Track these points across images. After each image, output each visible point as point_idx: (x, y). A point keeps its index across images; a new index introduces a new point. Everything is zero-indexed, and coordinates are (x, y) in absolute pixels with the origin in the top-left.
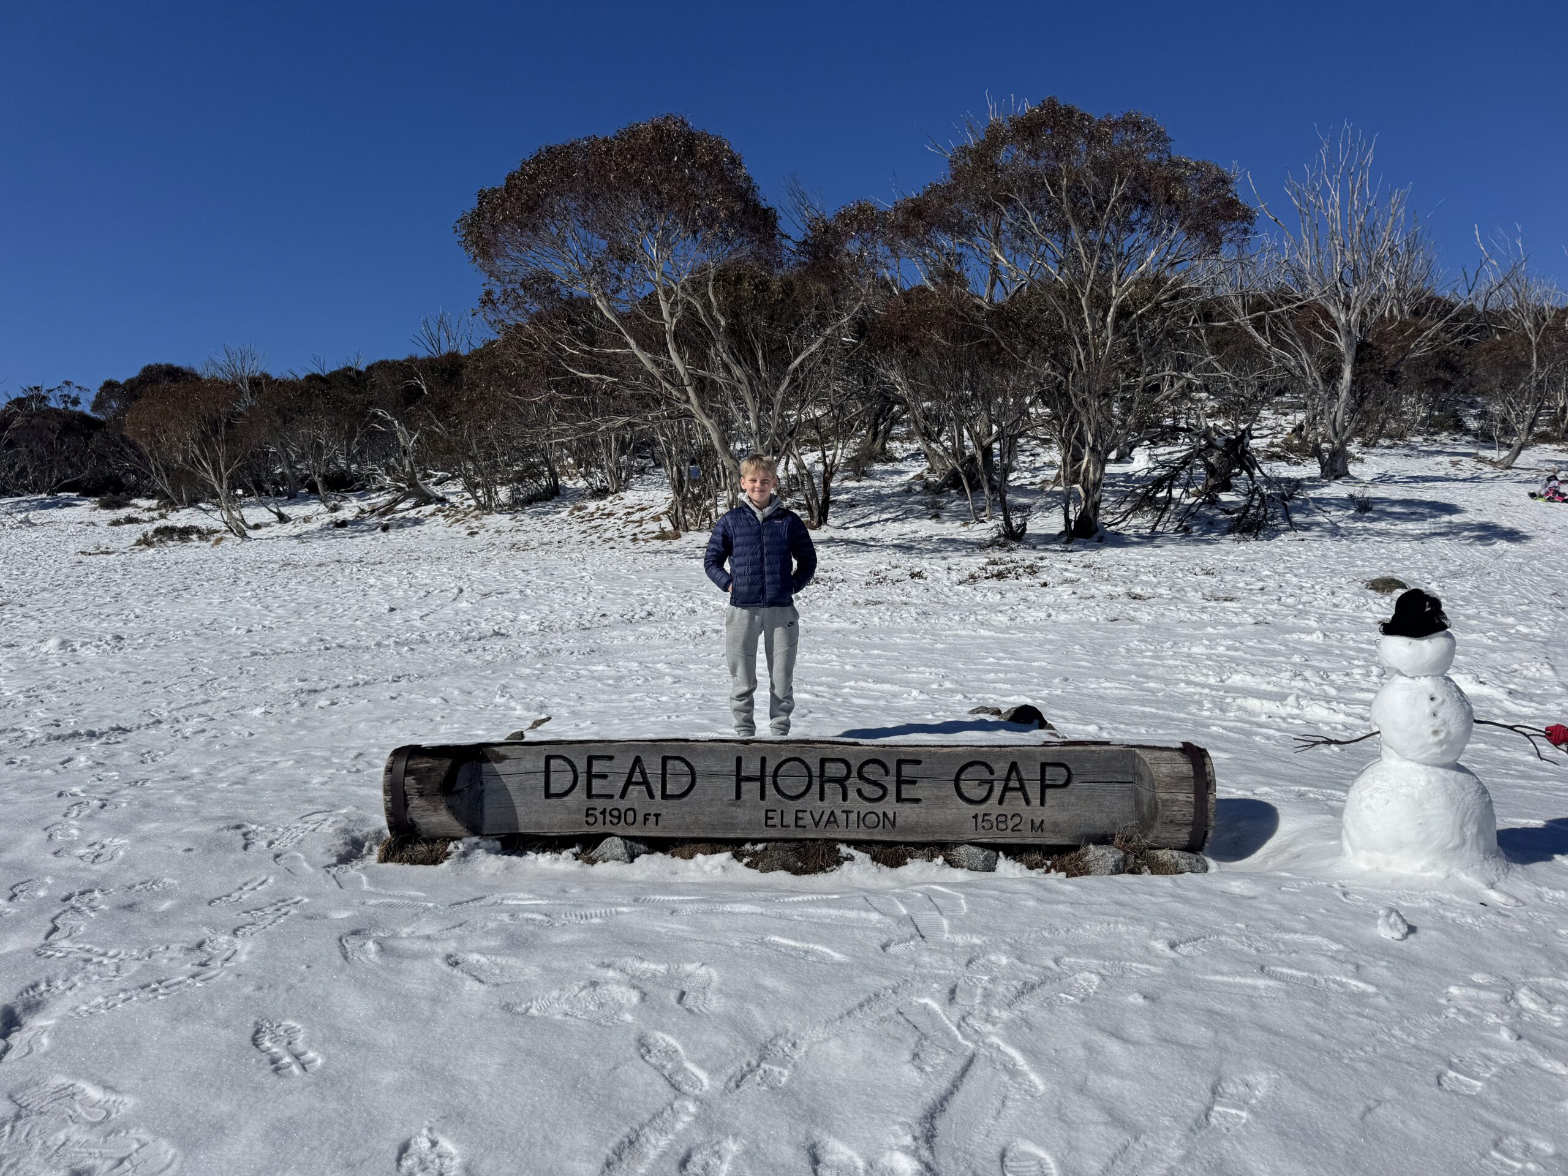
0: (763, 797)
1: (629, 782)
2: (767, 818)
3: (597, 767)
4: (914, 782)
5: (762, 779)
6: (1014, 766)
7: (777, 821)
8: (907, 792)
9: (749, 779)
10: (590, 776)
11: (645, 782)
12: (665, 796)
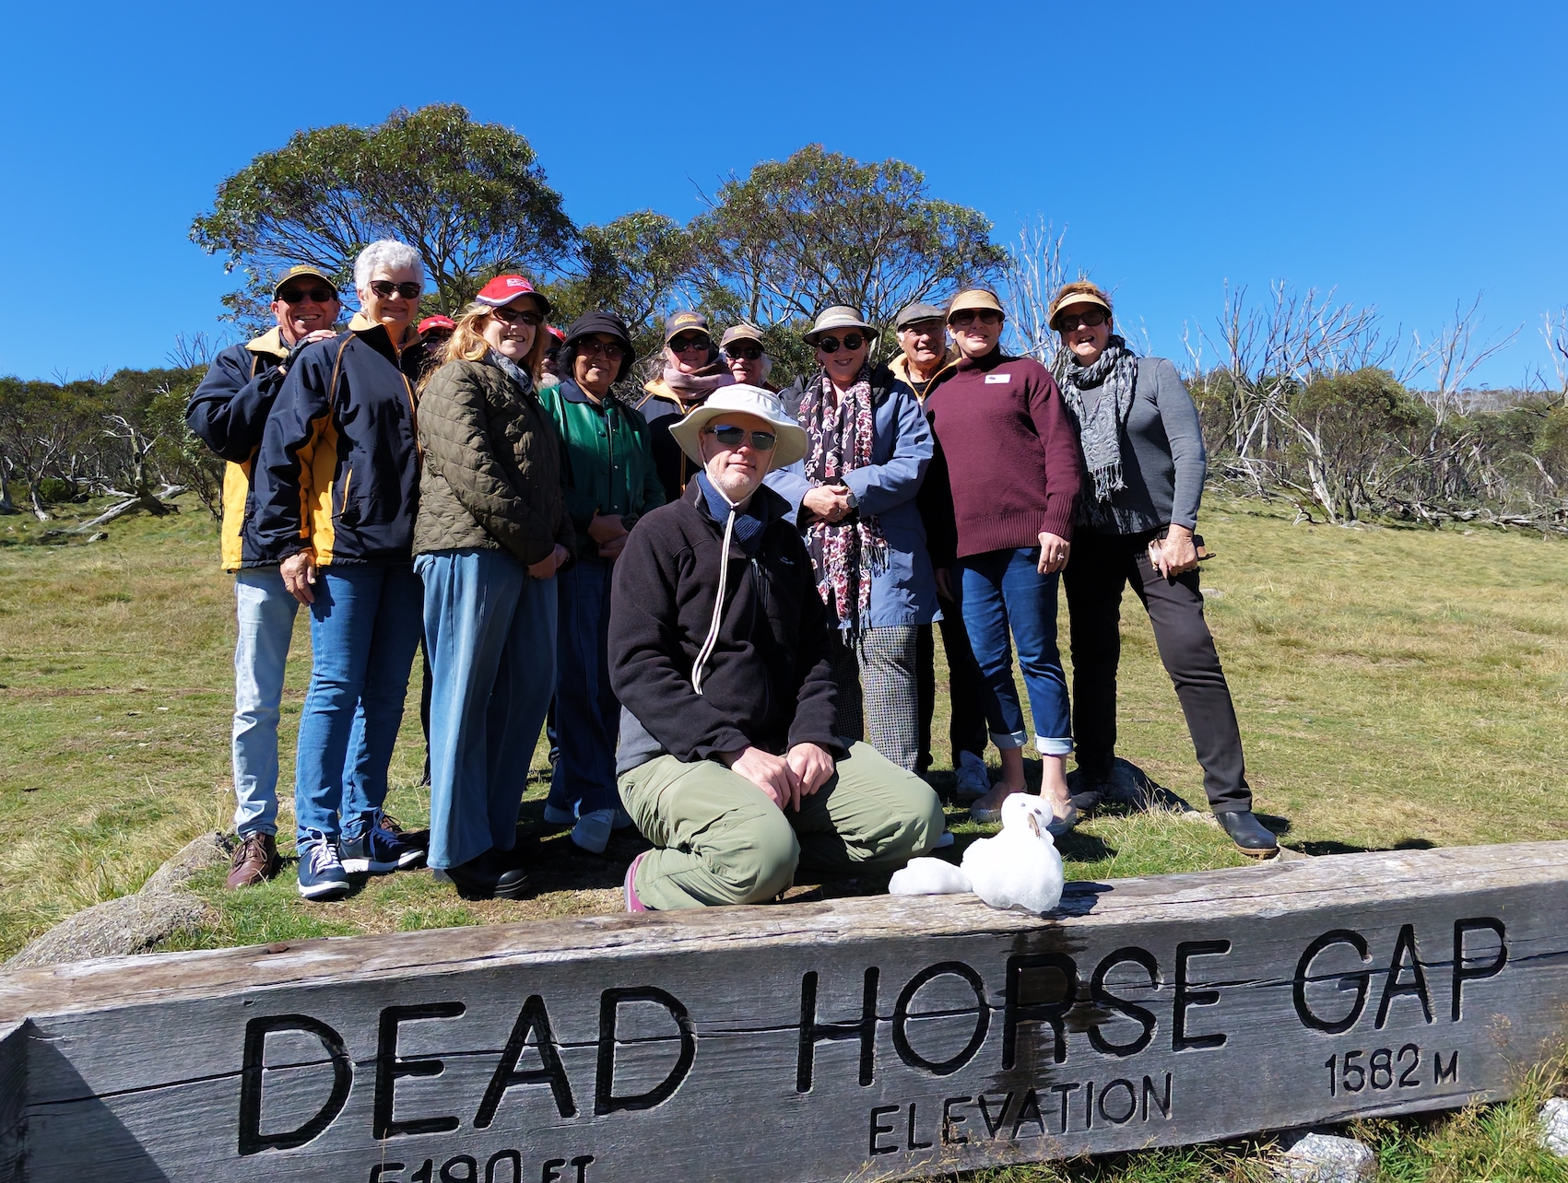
0: (866, 1076)
1: (505, 1075)
2: (875, 1130)
3: (412, 1039)
4: (1211, 997)
5: (865, 1029)
6: (1406, 936)
7: (898, 1135)
8: (1197, 1018)
9: (833, 1032)
10: (387, 1068)
11: (554, 1073)
12: (606, 1103)
